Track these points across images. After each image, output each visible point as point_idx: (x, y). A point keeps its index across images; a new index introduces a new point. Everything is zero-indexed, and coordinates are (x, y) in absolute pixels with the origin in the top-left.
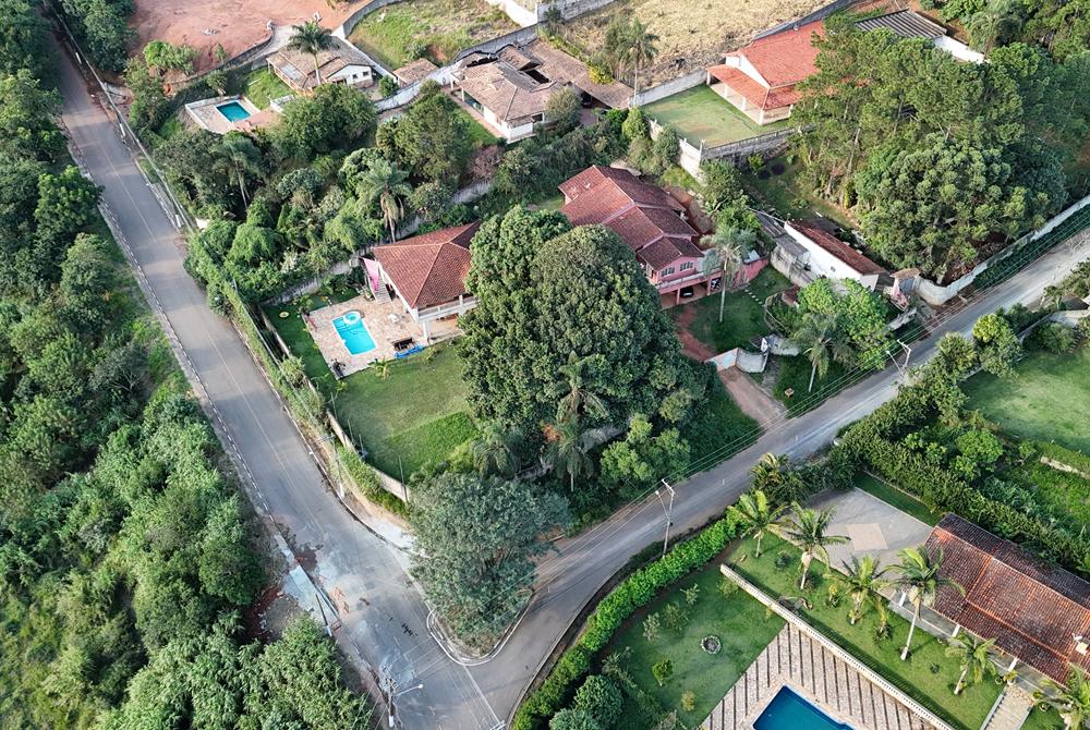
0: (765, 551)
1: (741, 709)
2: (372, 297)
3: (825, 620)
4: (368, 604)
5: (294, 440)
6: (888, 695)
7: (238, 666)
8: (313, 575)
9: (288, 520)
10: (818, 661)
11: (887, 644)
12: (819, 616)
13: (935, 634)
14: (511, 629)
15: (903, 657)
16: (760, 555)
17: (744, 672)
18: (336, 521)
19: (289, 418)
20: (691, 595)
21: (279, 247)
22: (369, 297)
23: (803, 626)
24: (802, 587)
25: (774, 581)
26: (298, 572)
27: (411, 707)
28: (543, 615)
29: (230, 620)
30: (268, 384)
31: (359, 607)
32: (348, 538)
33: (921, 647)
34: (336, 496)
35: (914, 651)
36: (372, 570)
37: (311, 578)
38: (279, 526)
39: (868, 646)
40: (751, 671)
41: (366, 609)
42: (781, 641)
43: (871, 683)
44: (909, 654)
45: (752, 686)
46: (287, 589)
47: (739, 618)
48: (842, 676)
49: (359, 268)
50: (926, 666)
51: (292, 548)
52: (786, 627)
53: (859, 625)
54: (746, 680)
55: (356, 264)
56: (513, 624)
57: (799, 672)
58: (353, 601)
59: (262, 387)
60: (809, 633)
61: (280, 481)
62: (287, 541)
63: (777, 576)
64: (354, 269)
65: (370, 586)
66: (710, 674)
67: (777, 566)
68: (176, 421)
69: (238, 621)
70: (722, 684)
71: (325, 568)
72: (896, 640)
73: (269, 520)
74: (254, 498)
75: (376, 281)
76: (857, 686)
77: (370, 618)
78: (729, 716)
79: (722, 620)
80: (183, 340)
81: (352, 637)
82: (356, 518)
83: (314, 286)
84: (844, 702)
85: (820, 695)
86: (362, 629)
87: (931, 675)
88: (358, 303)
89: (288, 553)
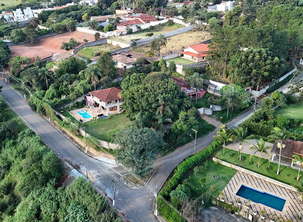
0: (226, 153)
1: (230, 191)
2: (89, 107)
3: (249, 168)
4: (99, 176)
5: (68, 141)
6: (276, 185)
7: (57, 194)
8: (80, 171)
9: (69, 159)
10: (251, 178)
11: (271, 171)
12: (247, 167)
13: (286, 166)
14: (149, 179)
15: (278, 173)
16: (224, 154)
17: (228, 182)
18: (85, 158)
19: (65, 136)
20: (206, 164)
21: (59, 96)
22: (88, 107)
23: (243, 170)
24: (240, 160)
25: (231, 160)
26: (74, 171)
27: (119, 201)
28: (158, 175)
29: (53, 181)
30: (58, 130)
31: (96, 177)
32: (90, 162)
33: (282, 170)
34: (84, 152)
35: (280, 172)
36: (99, 168)
37: (79, 172)
38: (66, 161)
39: (266, 172)
40: (231, 182)
41: (99, 178)
42: (237, 175)
43: (270, 183)
44: (279, 173)
45: (232, 186)
46: (71, 175)
47: (222, 170)
48: (260, 181)
49: (85, 100)
50: (285, 175)
51: (72, 165)
52: (238, 171)
53: (261, 167)
54: (230, 184)
55: (83, 99)
56: (149, 178)
57: (246, 181)
58: (94, 176)
59: (56, 130)
60: (246, 172)
61: (65, 150)
62: (70, 164)
63: (231, 159)
64: (83, 100)
65: (99, 172)
66: (217, 183)
67: (231, 156)
68: (29, 136)
69: (56, 181)
70: (222, 185)
71: (83, 168)
72: (274, 170)
73: (63, 159)
74: (57, 154)
75: (90, 103)
76: (265, 183)
77: (101, 180)
78: (227, 193)
79: (217, 171)
80: (28, 121)
81: (95, 185)
82: (91, 157)
83: (71, 104)
84: (263, 187)
85: (255, 186)
86: (99, 183)
87: (288, 177)
88: (85, 108)
89: (70, 166)
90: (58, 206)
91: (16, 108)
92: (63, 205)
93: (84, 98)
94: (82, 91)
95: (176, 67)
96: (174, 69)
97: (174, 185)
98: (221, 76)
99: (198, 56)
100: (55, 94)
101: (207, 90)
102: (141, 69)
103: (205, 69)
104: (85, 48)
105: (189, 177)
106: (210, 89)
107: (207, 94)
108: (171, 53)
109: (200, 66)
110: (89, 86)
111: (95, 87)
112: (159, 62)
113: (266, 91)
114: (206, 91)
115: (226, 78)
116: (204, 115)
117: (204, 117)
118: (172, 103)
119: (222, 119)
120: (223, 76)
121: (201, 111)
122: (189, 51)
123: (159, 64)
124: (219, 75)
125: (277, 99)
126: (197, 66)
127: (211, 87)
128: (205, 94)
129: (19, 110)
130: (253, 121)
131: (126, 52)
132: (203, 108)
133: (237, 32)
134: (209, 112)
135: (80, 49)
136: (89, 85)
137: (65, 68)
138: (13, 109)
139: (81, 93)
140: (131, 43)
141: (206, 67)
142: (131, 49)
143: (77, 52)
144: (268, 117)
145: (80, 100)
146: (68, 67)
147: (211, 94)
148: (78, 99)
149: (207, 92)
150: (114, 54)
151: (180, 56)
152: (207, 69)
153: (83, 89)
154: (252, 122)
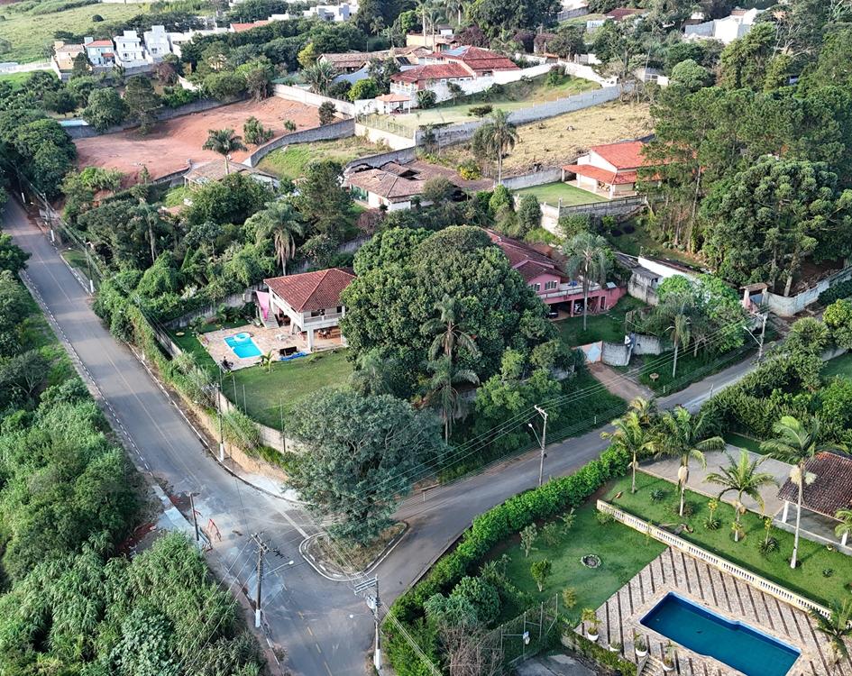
0: (641, 488)
1: (626, 609)
2: (262, 324)
3: (707, 542)
4: (241, 535)
5: (179, 423)
6: (782, 602)
7: (103, 578)
8: (189, 513)
9: (167, 476)
10: (704, 575)
11: (774, 556)
12: (701, 538)
13: (824, 544)
14: (385, 553)
15: (793, 565)
16: (636, 491)
17: (628, 582)
18: (214, 477)
19: (175, 409)
20: (569, 518)
21: (179, 287)
22: (258, 324)
23: (685, 546)
24: (681, 514)
25: (653, 511)
26: (173, 513)
27: (280, 613)
28: (416, 543)
29: (100, 539)
30: (159, 388)
31: (231, 537)
32: (225, 489)
33: (810, 556)
34: (216, 460)
35: (803, 560)
36: (248, 511)
37: (185, 516)
38: (158, 480)
39: (755, 558)
40: (635, 582)
41: (238, 539)
42: (663, 560)
43: (762, 593)
44: (798, 564)
45: (636, 594)
46: (160, 525)
47: (618, 543)
48: (730, 586)
49: (252, 303)
50: (818, 571)
51: (169, 495)
52: (668, 549)
53: (743, 541)
54: (630, 588)
55: (249, 300)
56: (386, 550)
57: (684, 582)
58: (225, 533)
59: (153, 390)
60: (693, 554)
61: (162, 450)
62: (165, 490)
63: (654, 507)
64: (247, 304)
65: (244, 522)
66: (591, 583)
67: (654, 498)
68: (69, 402)
69: (108, 540)
70: (605, 590)
71: (199, 506)
72: (783, 553)
73: (149, 476)
74: (136, 460)
75: (266, 311)
76: (747, 593)
77: (240, 546)
78: (614, 614)
79: (600, 544)
80: (82, 356)
81: (223, 559)
82: (232, 474)
83: (209, 315)
84: (735, 606)
85: (709, 599)
86: (234, 553)
87: (826, 579)
88: (250, 328)
89: (164, 498)
90: (101, 614)
91: (61, 317)
92: (114, 611)
93: (250, 296)
94: (243, 275)
95: (539, 212)
96: (536, 218)
97: (449, 576)
98: (680, 247)
99: (617, 180)
100: (168, 281)
101: (626, 287)
102: (433, 215)
103: (635, 222)
104: (285, 149)
105: (504, 556)
106: (635, 284)
107: (627, 298)
108: (538, 169)
109: (618, 211)
110: (265, 263)
111: (284, 265)
112: (492, 194)
113: (816, 298)
114: (625, 292)
115: (695, 252)
116: (601, 365)
117: (601, 371)
118: (481, 322)
119: (656, 380)
120: (688, 246)
121: (592, 352)
122: (592, 164)
123: (492, 201)
124: (676, 243)
125: (842, 325)
126: (609, 211)
127: (638, 277)
128: (620, 301)
129: (65, 326)
130: (748, 393)
131: (403, 162)
132: (601, 343)
133: (729, 108)
134: (619, 357)
135: (270, 152)
136: (267, 259)
137: (208, 205)
138: (51, 320)
139: (240, 282)
140: (419, 137)
141: (637, 215)
142: (419, 153)
143: (261, 158)
144: (802, 381)
145: (237, 302)
146: (218, 202)
147: (639, 302)
148: (233, 298)
149: (628, 295)
150: (364, 167)
151: (563, 178)
152: (639, 222)
153: (248, 271)
154: (742, 397)
